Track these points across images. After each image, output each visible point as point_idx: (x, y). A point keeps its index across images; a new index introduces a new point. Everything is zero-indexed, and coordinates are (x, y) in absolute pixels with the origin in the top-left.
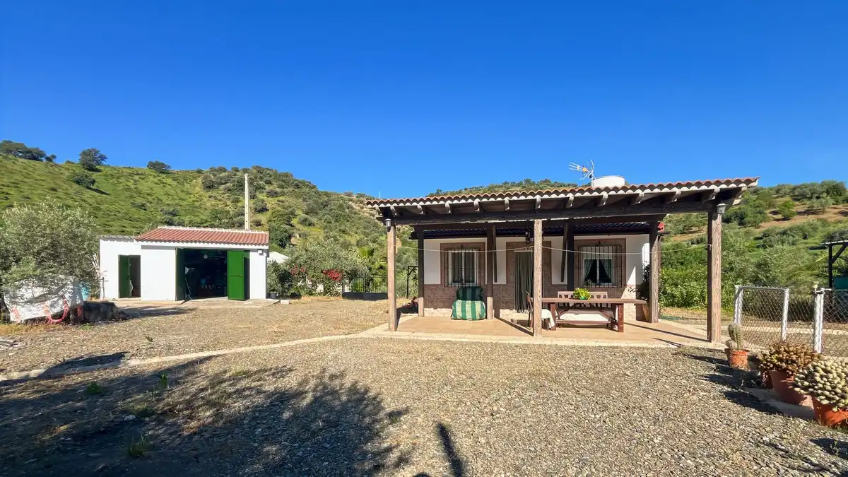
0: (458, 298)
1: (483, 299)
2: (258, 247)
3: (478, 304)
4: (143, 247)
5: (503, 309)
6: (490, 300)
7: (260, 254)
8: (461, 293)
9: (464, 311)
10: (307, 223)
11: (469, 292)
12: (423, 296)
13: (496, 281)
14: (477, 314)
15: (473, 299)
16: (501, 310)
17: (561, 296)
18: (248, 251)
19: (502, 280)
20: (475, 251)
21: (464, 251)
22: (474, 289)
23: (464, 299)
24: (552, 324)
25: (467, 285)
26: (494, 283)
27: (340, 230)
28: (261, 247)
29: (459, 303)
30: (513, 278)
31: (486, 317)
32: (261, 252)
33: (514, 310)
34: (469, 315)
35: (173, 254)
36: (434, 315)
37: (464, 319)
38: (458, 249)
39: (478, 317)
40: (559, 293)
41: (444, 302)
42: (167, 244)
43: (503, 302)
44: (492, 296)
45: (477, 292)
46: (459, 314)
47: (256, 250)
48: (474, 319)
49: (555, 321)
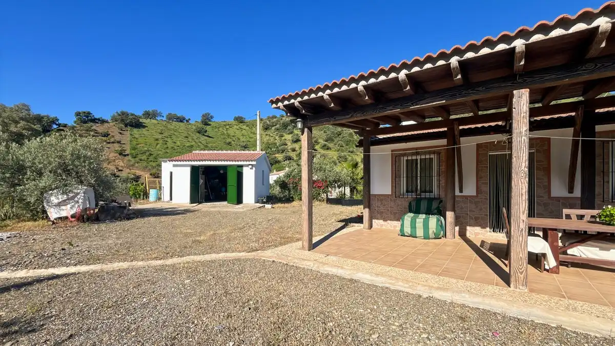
0: (410, 211)
1: (441, 213)
2: (248, 163)
3: (433, 220)
4: (174, 166)
5: (470, 226)
6: (450, 215)
7: (251, 168)
8: (414, 204)
9: (413, 226)
10: (326, 147)
11: (424, 205)
12: (369, 207)
13: (461, 191)
14: (431, 232)
15: (429, 212)
16: (468, 228)
17: (568, 217)
18: (242, 166)
19: (470, 189)
20: (432, 156)
21: (419, 157)
22: (430, 200)
23: (417, 212)
24: (551, 262)
25: (423, 195)
26: (457, 193)
27: (349, 152)
28: (251, 163)
29: (409, 217)
30: (486, 189)
31: (445, 236)
32: (251, 166)
33: (488, 229)
34: (420, 232)
35: (188, 170)
36: (384, 227)
37: (413, 236)
38: (413, 154)
39: (431, 235)
40: (566, 211)
41: (395, 214)
42: (185, 163)
43: (471, 218)
44: (453, 210)
45: (435, 205)
46: (408, 230)
47: (248, 166)
48: (426, 237)
49: (556, 258)
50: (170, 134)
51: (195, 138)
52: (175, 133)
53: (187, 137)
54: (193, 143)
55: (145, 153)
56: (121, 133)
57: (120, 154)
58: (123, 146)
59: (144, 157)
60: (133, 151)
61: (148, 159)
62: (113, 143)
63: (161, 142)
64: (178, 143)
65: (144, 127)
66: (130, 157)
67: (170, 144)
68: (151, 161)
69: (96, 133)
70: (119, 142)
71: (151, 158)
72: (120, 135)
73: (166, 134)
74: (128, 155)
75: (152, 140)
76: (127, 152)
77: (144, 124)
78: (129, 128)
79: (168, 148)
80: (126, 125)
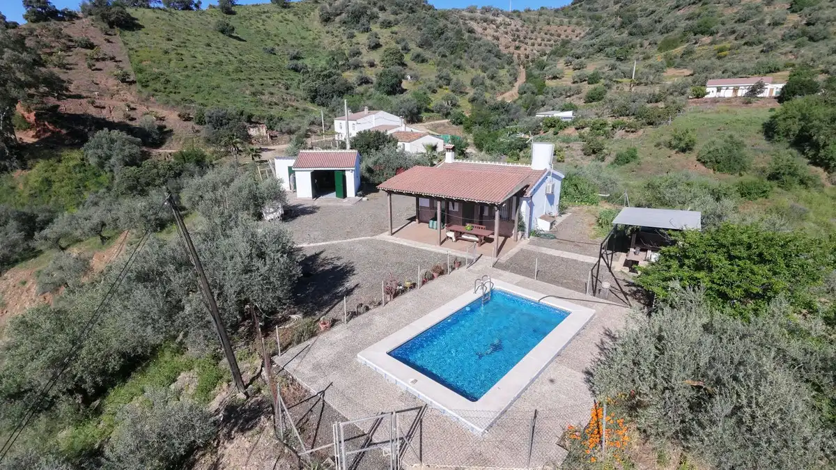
7: (350, 172)
18: (345, 171)
28: (351, 168)
35: (309, 174)
42: (306, 169)
43: (456, 221)
46: (431, 226)
50: (182, 40)
51: (220, 45)
52: (189, 37)
53: (209, 45)
54: (222, 57)
55: (156, 78)
56: (109, 42)
57: (123, 81)
58: (120, 64)
59: (159, 86)
60: (140, 75)
61: (165, 88)
62: (104, 59)
63: (173, 55)
64: (200, 58)
65: (140, 27)
66: (138, 86)
67: (188, 61)
68: (171, 92)
69: (72, 41)
70: (113, 59)
71: (170, 87)
72: (108, 44)
73: (176, 41)
74: (133, 82)
75: (159, 54)
76: (132, 78)
77: (136, 21)
78: (117, 30)
79: (187, 67)
80: (111, 25)
